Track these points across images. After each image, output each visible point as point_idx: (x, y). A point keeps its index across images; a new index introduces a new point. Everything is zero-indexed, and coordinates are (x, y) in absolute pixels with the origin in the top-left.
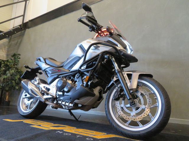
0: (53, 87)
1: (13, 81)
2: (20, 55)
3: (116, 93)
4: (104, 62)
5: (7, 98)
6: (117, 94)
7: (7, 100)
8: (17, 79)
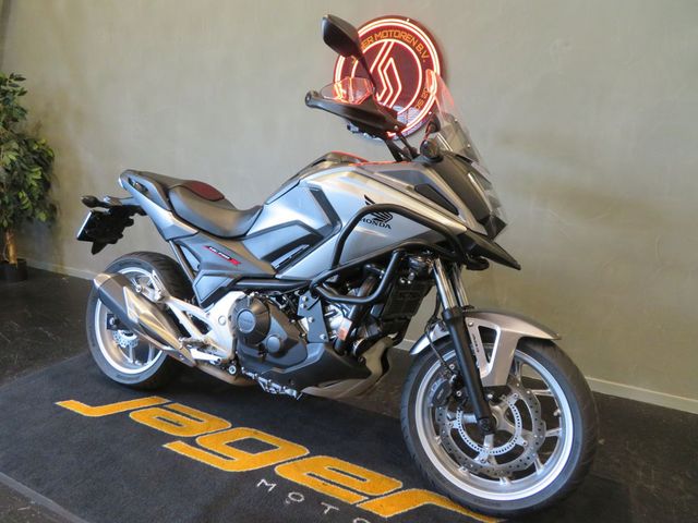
0: (222, 322)
1: (21, 195)
2: (23, 79)
3: (441, 392)
4: (406, 282)
5: (11, 253)
6: (443, 395)
7: (12, 262)
8: (35, 184)
